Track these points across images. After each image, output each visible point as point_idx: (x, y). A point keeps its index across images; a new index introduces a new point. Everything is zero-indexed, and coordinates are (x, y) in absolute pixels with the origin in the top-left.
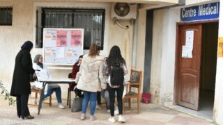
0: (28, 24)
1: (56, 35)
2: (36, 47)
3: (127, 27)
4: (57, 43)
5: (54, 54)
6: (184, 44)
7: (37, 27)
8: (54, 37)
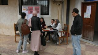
0: (15, 4)
1: (28, 9)
2: (19, 14)
3: (59, 4)
4: (29, 12)
5: (28, 17)
6: (86, 12)
7: (19, 5)
8: (27, 9)
